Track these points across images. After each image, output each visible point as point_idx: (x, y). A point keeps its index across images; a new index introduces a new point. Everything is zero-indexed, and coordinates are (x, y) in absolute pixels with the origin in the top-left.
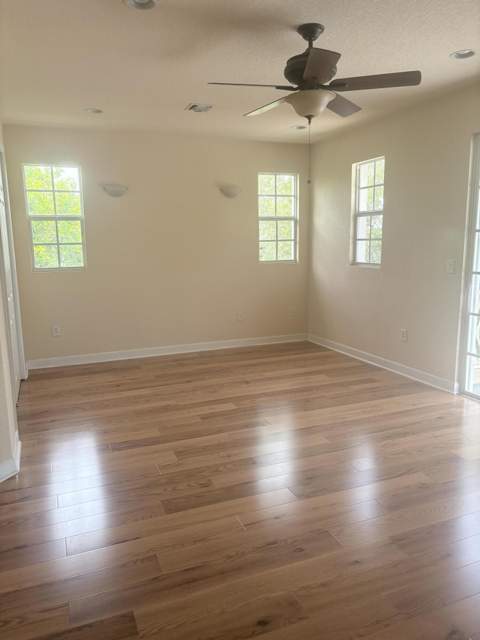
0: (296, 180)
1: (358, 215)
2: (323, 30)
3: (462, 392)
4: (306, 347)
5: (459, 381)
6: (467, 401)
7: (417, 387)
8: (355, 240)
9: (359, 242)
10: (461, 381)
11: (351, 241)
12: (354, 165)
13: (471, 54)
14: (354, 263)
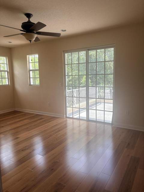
0: (6, 59)
1: (30, 70)
2: (32, 16)
3: (66, 117)
4: (15, 112)
5: (65, 114)
6: (68, 119)
7: (54, 118)
8: (30, 78)
9: (31, 79)
10: (66, 114)
11: (29, 78)
12: (27, 56)
13: (65, 31)
14: (30, 85)
